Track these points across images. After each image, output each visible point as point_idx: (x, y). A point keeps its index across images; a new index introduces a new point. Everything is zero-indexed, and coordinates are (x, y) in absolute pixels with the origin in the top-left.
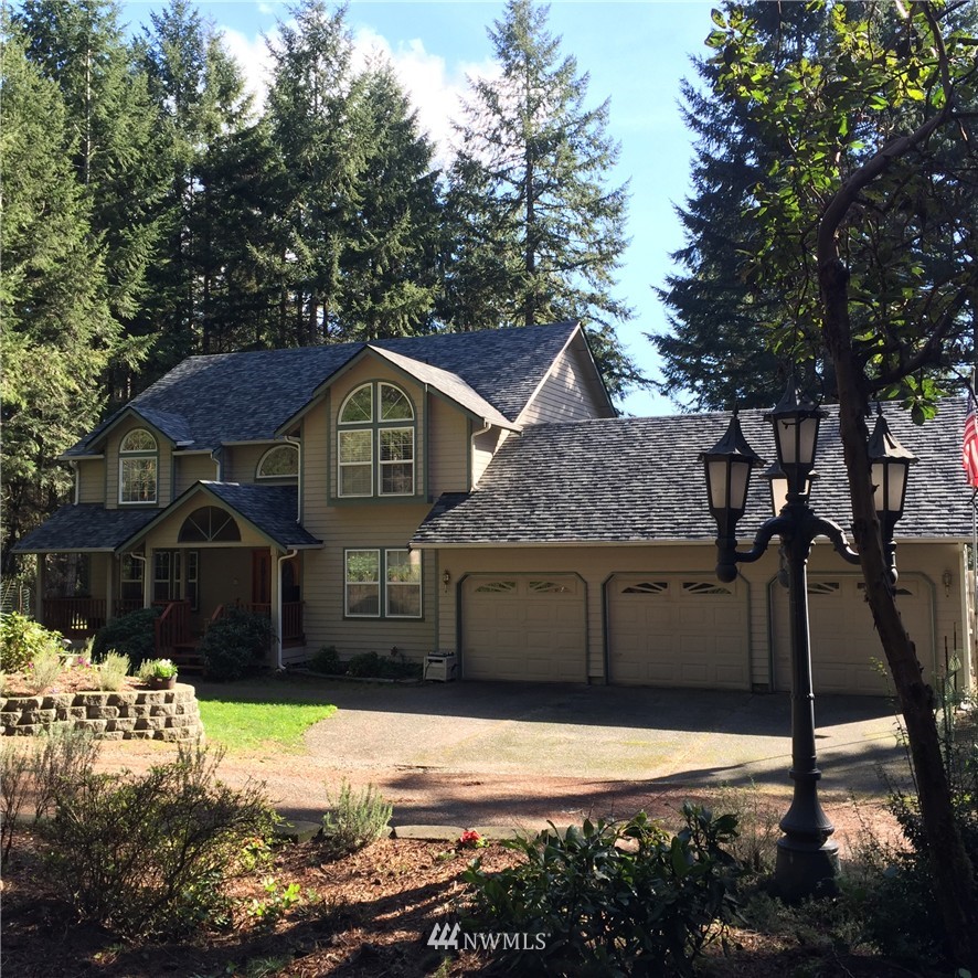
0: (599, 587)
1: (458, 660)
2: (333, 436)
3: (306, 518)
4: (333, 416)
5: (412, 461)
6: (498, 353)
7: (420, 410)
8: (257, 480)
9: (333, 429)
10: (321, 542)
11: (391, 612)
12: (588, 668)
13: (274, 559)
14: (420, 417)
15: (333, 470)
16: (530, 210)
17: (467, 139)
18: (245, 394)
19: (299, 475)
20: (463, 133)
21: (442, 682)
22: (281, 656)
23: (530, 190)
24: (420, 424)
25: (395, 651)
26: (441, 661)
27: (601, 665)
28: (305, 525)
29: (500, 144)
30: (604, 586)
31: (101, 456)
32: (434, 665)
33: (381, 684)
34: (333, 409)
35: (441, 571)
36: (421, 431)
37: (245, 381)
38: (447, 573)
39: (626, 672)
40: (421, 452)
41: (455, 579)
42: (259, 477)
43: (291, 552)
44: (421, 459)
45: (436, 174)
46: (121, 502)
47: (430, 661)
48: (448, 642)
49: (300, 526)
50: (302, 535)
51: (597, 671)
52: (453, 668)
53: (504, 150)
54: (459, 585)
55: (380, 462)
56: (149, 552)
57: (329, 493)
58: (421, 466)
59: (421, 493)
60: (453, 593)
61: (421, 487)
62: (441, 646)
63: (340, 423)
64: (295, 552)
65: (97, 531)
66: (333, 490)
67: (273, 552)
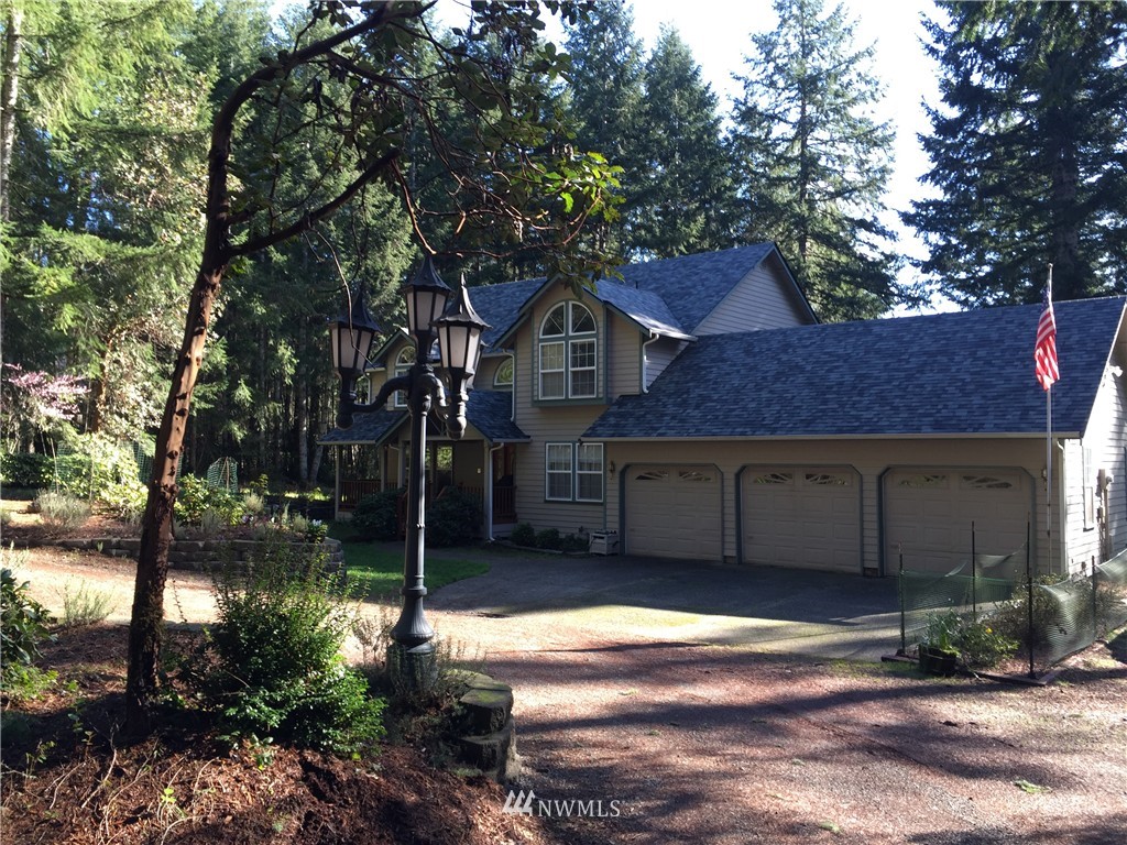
0: (733, 477)
1: (619, 540)
2: (536, 348)
3: (518, 417)
4: (536, 331)
5: (594, 368)
7: (601, 324)
8: (494, 387)
9: (536, 342)
10: (529, 437)
11: (581, 496)
12: (723, 549)
13: (486, 450)
14: (601, 330)
15: (536, 376)
17: (745, 87)
19: (513, 383)
20: (742, 83)
21: (603, 555)
22: (491, 531)
24: (601, 336)
25: (581, 530)
26: (602, 538)
27: (734, 546)
28: (517, 423)
30: (738, 476)
31: (383, 369)
32: (598, 540)
33: (551, 554)
34: (536, 325)
35: (608, 462)
36: (601, 342)
38: (613, 464)
39: (756, 553)
40: (601, 360)
41: (619, 468)
42: (496, 384)
43: (499, 444)
44: (601, 366)
46: (397, 405)
47: (595, 537)
48: (613, 524)
49: (513, 424)
50: (515, 430)
51: (731, 552)
52: (614, 545)
54: (623, 473)
55: (570, 369)
57: (533, 396)
58: (601, 372)
59: (601, 396)
60: (617, 480)
61: (601, 390)
62: (608, 525)
63: (541, 337)
64: (502, 444)
65: (375, 428)
66: (535, 393)
67: (486, 444)
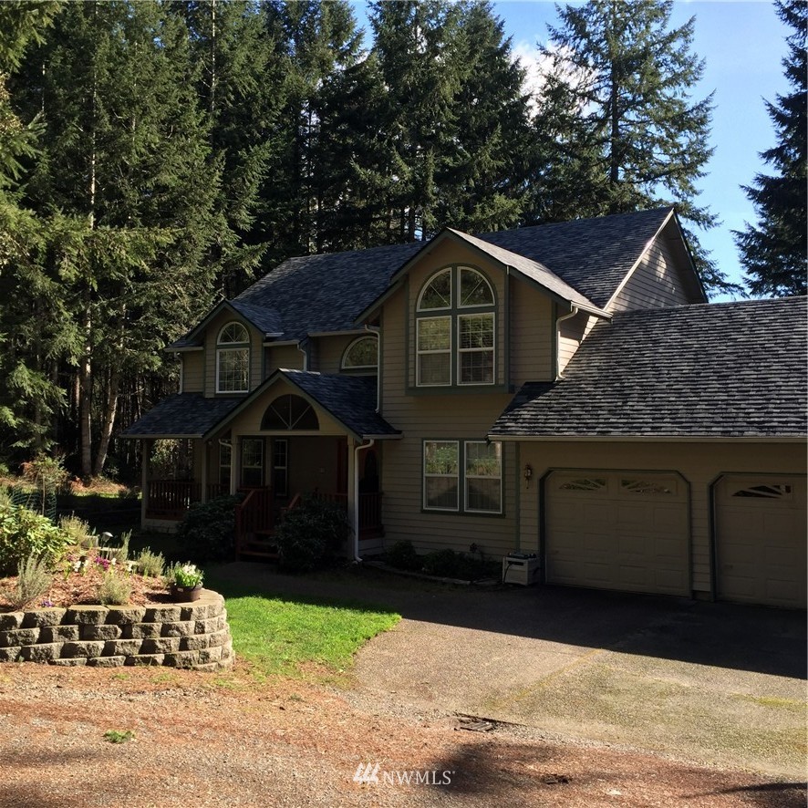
0: (705, 488)
1: (540, 562)
2: (411, 324)
3: (384, 408)
4: (412, 303)
5: (493, 348)
6: (586, 241)
7: (501, 295)
8: (341, 371)
9: (412, 316)
10: (399, 432)
11: (471, 506)
12: (692, 581)
13: (351, 448)
14: (502, 302)
15: (411, 358)
16: (615, 127)
17: (555, 64)
18: (335, 289)
19: (378, 366)
20: (552, 60)
21: (523, 586)
22: (357, 548)
23: (614, 109)
24: (502, 309)
25: (473, 548)
26: (521, 564)
27: (708, 578)
28: (384, 415)
29: (587, 66)
30: (712, 488)
31: (201, 348)
32: (515, 567)
33: (456, 586)
34: (412, 296)
35: (523, 466)
36: (502, 317)
37: (336, 278)
38: (529, 467)
39: (739, 587)
40: (501, 339)
41: (539, 474)
42: (343, 367)
43: (367, 442)
44: (501, 346)
45: (526, 98)
46: (218, 392)
47: (511, 563)
48: (530, 543)
49: (379, 416)
50: (381, 425)
51: (703, 584)
52: (535, 571)
53: (590, 73)
54: (542, 482)
55: (459, 350)
56: (234, 440)
57: (407, 382)
58: (501, 353)
59: (501, 382)
60: (535, 489)
61: (501, 375)
62: (522, 546)
63: (418, 310)
64: (372, 442)
65: (193, 418)
66: (411, 379)
67: (350, 442)
